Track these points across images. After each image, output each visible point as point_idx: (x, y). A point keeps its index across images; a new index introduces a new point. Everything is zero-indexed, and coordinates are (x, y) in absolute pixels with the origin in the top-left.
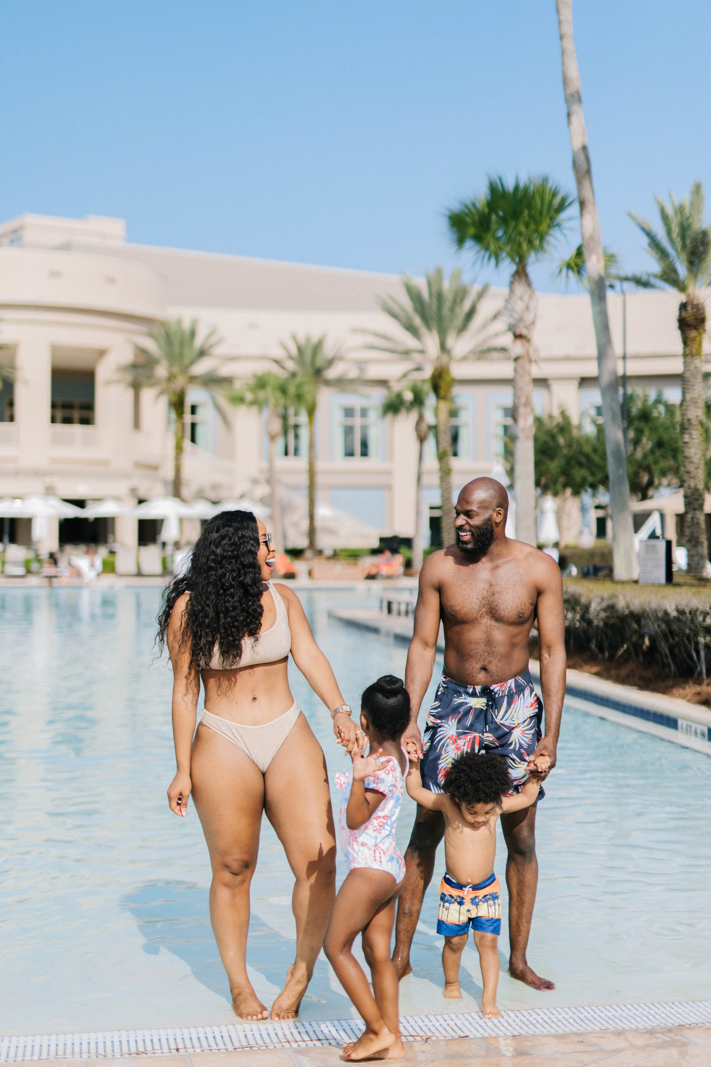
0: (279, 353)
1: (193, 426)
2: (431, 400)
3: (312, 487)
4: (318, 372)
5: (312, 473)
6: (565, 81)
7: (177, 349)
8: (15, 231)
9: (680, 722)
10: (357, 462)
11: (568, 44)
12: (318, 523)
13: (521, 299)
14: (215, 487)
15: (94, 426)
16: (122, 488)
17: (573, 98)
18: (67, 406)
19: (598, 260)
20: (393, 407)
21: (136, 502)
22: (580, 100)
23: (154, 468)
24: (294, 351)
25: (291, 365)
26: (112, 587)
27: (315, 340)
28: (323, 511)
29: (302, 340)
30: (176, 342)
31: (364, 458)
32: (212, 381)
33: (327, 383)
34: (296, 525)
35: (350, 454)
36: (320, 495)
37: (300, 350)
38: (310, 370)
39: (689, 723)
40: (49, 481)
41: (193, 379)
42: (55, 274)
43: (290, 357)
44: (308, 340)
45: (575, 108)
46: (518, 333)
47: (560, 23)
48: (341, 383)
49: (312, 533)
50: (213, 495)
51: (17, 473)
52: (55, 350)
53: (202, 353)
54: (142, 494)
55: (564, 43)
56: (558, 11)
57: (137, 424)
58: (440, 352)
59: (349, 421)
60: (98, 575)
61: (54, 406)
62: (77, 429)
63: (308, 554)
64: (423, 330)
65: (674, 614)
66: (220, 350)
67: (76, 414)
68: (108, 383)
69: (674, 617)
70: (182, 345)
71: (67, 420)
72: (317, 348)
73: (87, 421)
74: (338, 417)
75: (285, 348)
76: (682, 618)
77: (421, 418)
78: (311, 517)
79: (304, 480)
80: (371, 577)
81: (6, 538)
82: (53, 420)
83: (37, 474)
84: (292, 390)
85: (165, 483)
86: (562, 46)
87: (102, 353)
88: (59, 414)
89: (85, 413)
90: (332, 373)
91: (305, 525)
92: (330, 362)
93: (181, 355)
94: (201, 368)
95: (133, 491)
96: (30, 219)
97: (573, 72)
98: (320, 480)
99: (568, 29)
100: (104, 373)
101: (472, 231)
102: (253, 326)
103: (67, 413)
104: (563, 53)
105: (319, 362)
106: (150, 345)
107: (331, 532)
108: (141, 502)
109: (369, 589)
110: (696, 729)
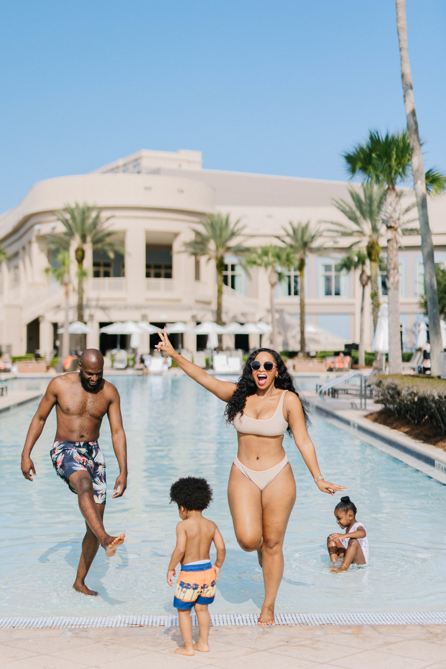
0: (282, 233)
1: (233, 277)
2: (368, 262)
3: (302, 314)
4: (305, 245)
5: (302, 305)
6: (403, 76)
7: (218, 233)
8: (136, 160)
9: (436, 462)
10: (333, 299)
11: (405, 53)
12: (307, 336)
13: (391, 205)
14: (244, 314)
15: (172, 279)
16: (187, 316)
17: (408, 87)
18: (158, 267)
19: (421, 184)
20: (347, 265)
21: (195, 324)
22: (411, 88)
23: (209, 303)
24: (291, 232)
25: (288, 240)
26: (175, 375)
27: (304, 224)
28: (309, 329)
29: (296, 225)
30: (217, 228)
31: (337, 296)
32: (239, 251)
33: (312, 250)
34: (294, 337)
35: (328, 293)
36: (307, 318)
37: (294, 231)
38: (300, 243)
39: (440, 463)
40: (144, 312)
41: (228, 249)
42: (148, 188)
43: (288, 235)
44: (299, 224)
45: (410, 91)
46: (389, 225)
47: (399, 41)
48: (320, 251)
49: (303, 342)
50: (242, 320)
51: (126, 308)
52: (148, 233)
53: (233, 234)
54: (199, 319)
55: (401, 53)
56: (398, 34)
57: (197, 277)
58: (371, 232)
59: (328, 274)
60: (169, 368)
61: (148, 266)
62: (162, 281)
63: (300, 355)
64: (361, 220)
65: (437, 398)
66: (246, 231)
67: (163, 272)
68: (179, 252)
69: (437, 399)
70: (221, 230)
71: (158, 276)
72: (305, 229)
73: (169, 276)
74: (321, 271)
75: (285, 230)
76: (441, 400)
77: (363, 272)
78: (302, 333)
79: (297, 310)
80: (330, 370)
81: (118, 346)
82: (148, 275)
83: (138, 307)
84: (284, 257)
85: (213, 311)
86: (400, 55)
87: (176, 235)
88: (152, 272)
89: (168, 271)
90: (315, 244)
91: (299, 337)
92: (313, 238)
93: (221, 236)
94: (233, 243)
95: (194, 317)
96: (145, 153)
97: (407, 70)
98: (307, 309)
99: (404, 45)
100: (177, 246)
101: (359, 165)
102: (270, 216)
103: (157, 271)
104: (401, 59)
105: (306, 238)
106: (202, 229)
107: (316, 341)
108: (198, 323)
109: (328, 377)
110: (442, 466)
